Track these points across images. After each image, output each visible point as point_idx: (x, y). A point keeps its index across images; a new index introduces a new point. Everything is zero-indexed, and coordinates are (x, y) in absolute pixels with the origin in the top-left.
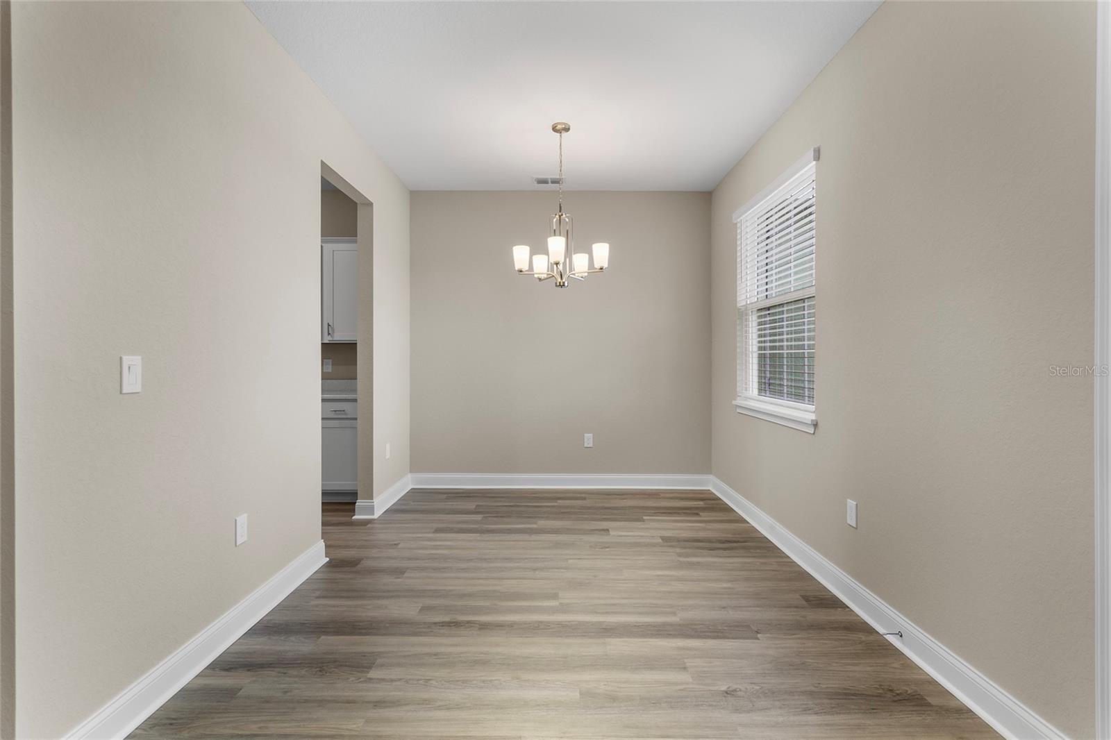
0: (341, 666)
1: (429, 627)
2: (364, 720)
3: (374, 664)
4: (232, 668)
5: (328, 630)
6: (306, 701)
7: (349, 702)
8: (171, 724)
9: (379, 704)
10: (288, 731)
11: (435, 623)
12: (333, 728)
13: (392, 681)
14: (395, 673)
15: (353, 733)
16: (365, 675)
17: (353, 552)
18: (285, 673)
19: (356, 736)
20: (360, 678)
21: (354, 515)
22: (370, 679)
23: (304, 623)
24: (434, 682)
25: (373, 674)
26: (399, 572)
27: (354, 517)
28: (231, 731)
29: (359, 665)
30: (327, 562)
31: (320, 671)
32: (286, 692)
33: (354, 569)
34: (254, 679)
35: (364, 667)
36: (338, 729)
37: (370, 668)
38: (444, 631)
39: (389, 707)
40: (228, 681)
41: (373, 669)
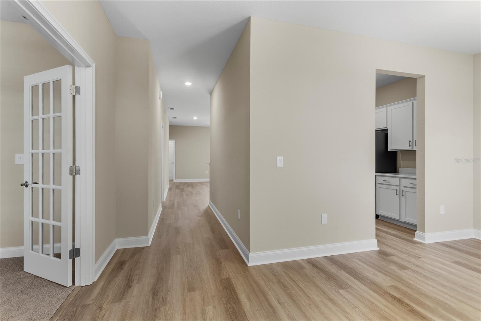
0: (336, 282)
1: (385, 293)
2: (320, 300)
3: (346, 289)
4: (310, 263)
5: (347, 270)
6: (314, 283)
7: (324, 292)
8: (285, 266)
9: (331, 300)
10: (301, 286)
11: (390, 294)
12: (311, 295)
13: (345, 298)
14: (349, 297)
15: (314, 300)
16: (338, 289)
17: (393, 251)
18: (319, 273)
19: (313, 301)
20: (336, 289)
21: (414, 238)
22: (339, 292)
23: (342, 264)
24: (357, 310)
25: (341, 291)
26: (403, 268)
27: (414, 239)
28: (292, 276)
29: (341, 285)
30: (378, 250)
31: (328, 279)
32: (313, 277)
33: (385, 257)
34: (311, 269)
35: (341, 287)
36: (312, 296)
37: (343, 289)
38: (390, 299)
39: (332, 303)
40: (305, 265)
41: (344, 290)
